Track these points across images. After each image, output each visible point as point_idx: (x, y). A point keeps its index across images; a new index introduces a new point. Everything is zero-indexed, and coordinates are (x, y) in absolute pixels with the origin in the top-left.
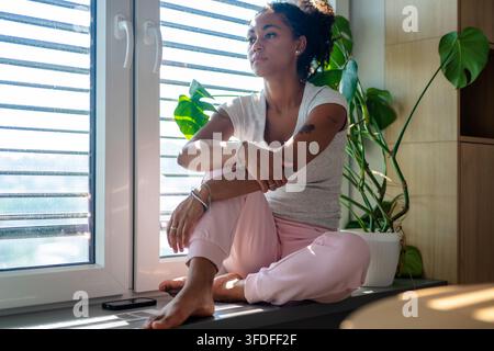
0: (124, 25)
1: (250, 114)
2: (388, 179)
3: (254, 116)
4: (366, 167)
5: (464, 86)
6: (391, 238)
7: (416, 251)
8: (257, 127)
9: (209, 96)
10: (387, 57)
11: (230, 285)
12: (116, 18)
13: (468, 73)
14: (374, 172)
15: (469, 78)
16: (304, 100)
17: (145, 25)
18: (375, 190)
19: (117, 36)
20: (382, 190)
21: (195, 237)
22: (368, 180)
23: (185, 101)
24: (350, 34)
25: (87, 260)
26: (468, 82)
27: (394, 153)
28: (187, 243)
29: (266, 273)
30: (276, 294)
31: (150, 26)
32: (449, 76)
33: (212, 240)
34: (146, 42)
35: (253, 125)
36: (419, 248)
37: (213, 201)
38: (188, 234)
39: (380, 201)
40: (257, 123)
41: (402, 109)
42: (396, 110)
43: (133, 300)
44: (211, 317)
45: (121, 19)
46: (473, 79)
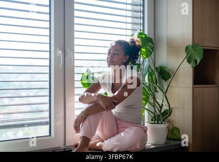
0: (60, 52)
2: (164, 104)
4: (154, 98)
5: (194, 66)
6: (163, 126)
7: (178, 129)
10: (167, 52)
12: (58, 49)
13: (196, 61)
14: (157, 101)
17: (69, 50)
18: (158, 107)
19: (58, 55)
20: (161, 107)
23: (84, 76)
25: (48, 135)
26: (196, 64)
27: (165, 93)
30: (112, 149)
32: (189, 62)
33: (88, 130)
37: (88, 115)
39: (160, 111)
43: (65, 149)
46: (198, 63)
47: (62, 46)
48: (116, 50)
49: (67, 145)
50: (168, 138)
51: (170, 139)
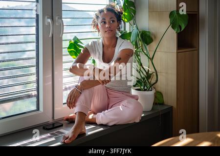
0: (49, 20)
1: (97, 49)
2: (150, 70)
3: (98, 50)
4: (141, 65)
5: (179, 32)
6: (151, 93)
7: (161, 93)
8: (99, 54)
9: (81, 43)
10: (149, 17)
11: (91, 117)
12: (46, 17)
13: (180, 27)
14: (144, 67)
15: (181, 29)
16: (117, 45)
17: (57, 18)
19: (46, 24)
21: (78, 104)
22: (142, 69)
23: (71, 43)
24: (135, 7)
25: (35, 109)
26: (181, 30)
27: (152, 59)
28: (74, 106)
29: (104, 114)
31: (58, 18)
32: (173, 27)
33: (84, 105)
34: (57, 24)
35: (98, 53)
36: (162, 92)
37: (83, 90)
38: (75, 103)
40: (99, 53)
41: (155, 37)
42: (153, 38)
44: (85, 134)
45: (48, 18)
46: (182, 29)
47: (50, 14)
48: (111, 18)
49: (55, 118)
50: (155, 104)
51: (156, 104)
